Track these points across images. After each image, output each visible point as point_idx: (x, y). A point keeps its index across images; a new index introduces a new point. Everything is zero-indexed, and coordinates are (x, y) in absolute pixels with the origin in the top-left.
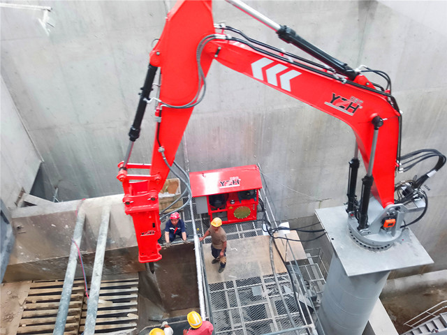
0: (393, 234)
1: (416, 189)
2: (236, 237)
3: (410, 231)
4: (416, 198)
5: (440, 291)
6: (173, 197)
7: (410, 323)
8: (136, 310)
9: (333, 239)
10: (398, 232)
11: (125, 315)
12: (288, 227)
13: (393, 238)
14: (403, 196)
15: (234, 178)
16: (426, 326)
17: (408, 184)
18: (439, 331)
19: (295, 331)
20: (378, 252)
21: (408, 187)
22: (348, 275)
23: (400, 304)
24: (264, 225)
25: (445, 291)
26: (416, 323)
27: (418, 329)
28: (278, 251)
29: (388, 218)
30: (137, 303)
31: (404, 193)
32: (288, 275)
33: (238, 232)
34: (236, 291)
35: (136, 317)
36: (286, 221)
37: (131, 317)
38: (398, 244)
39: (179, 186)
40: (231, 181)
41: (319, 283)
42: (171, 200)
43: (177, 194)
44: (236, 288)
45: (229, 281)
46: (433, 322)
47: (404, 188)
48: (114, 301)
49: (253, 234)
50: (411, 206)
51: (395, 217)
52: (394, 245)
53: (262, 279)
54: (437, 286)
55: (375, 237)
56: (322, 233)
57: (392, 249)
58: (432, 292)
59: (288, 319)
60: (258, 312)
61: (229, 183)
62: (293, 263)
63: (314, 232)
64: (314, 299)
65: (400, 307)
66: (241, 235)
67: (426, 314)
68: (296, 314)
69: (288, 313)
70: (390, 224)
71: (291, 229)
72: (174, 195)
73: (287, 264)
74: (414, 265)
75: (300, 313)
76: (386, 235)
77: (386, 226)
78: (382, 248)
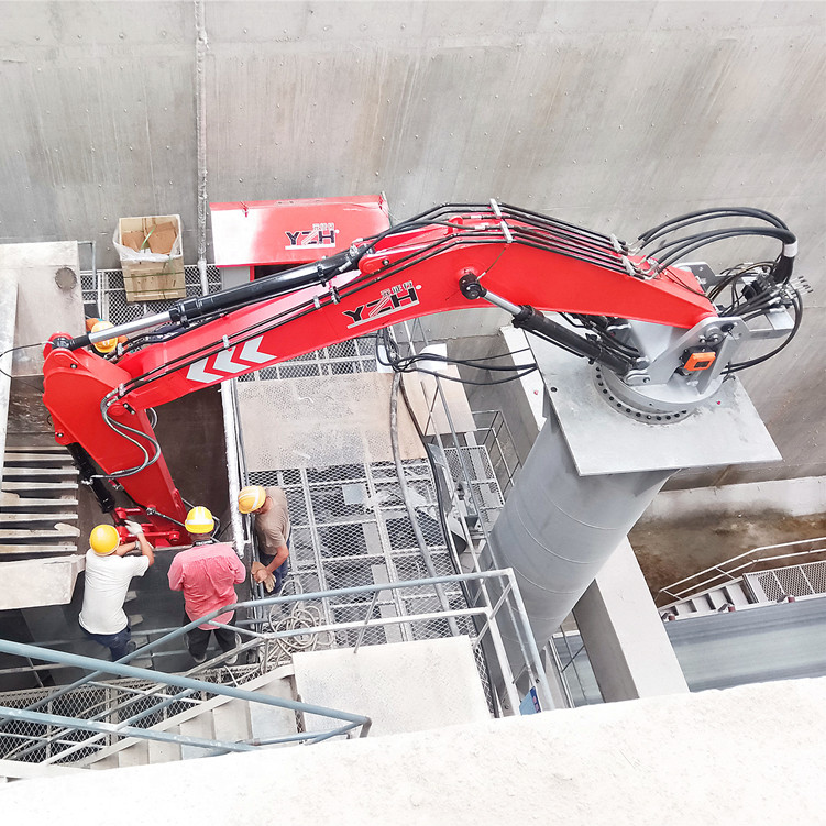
0: (700, 389)
1: (779, 285)
2: (312, 371)
3: (739, 384)
4: (774, 306)
5: (751, 526)
6: (168, 262)
7: (673, 590)
8: (76, 516)
9: (554, 390)
10: (715, 383)
11: (50, 525)
12: (444, 354)
13: (701, 397)
14: (743, 300)
15: (323, 227)
16: (707, 597)
17: (759, 271)
18: (738, 608)
20: (658, 426)
21: (760, 277)
22: (581, 473)
23: (658, 547)
24: (382, 349)
25: (762, 526)
26: (686, 590)
27: (690, 602)
28: (410, 411)
29: (699, 349)
30: (76, 502)
31: (747, 292)
32: (428, 464)
33: (318, 361)
34: (306, 490)
35: (75, 532)
36: (442, 341)
37: (63, 530)
38: (705, 411)
39: (180, 236)
40: (315, 233)
42: (160, 269)
43: (174, 255)
44: (305, 484)
45: (292, 468)
46: (724, 590)
47: (748, 281)
48: (23, 494)
50: (759, 323)
51: (716, 349)
52: (696, 412)
53: (368, 470)
54: (748, 515)
55: (656, 392)
57: (690, 421)
58: (734, 526)
59: (421, 558)
60: (345, 540)
61: (310, 238)
62: (446, 438)
64: (471, 521)
65: (656, 553)
67: (715, 573)
68: (439, 549)
69: (423, 544)
70: (704, 364)
71: (449, 360)
72: (164, 257)
73: (427, 441)
75: (449, 548)
76: (683, 388)
77: (690, 365)
78: (668, 418)
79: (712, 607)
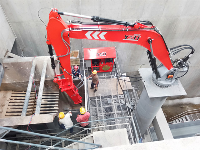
0: (171, 81)
1: (184, 63)
2: (103, 78)
3: (179, 81)
4: (184, 66)
5: (187, 106)
6: (76, 59)
7: (172, 119)
8: (58, 105)
9: (145, 82)
10: (174, 81)
11: (53, 107)
12: (126, 75)
13: (171, 83)
14: (178, 65)
15: (104, 52)
16: (179, 120)
17: (181, 60)
18: (184, 122)
19: (124, 118)
20: (164, 88)
21: (181, 61)
22: (149, 97)
23: (169, 110)
24: (115, 74)
25: (189, 106)
26: (175, 119)
27: (176, 121)
28: (120, 85)
29: (170, 74)
30: (58, 103)
31: (179, 64)
32: (123, 95)
33: (104, 76)
34: (101, 100)
35: (58, 108)
36: (125, 73)
37: (55, 108)
38: (173, 86)
39: (79, 54)
40: (102, 53)
41: (136, 100)
42: (75, 60)
43: (77, 58)
44: (101, 99)
45: (98, 96)
46: (182, 118)
47: (179, 62)
48: (48, 101)
49: (110, 78)
50: (181, 70)
51: (173, 74)
52: (171, 86)
53: (112, 96)
54: (186, 104)
55: (163, 82)
56: (140, 79)
57: (170, 87)
58: (184, 106)
59: (122, 113)
60: (109, 109)
61: (101, 54)
62: (126, 90)
63: (136, 78)
64: (133, 106)
65: (170, 111)
66: (105, 77)
67: (180, 115)
68: (125, 111)
69: (122, 110)
70: (171, 77)
71: (127, 76)
72: (76, 58)
73: (123, 91)
74: (178, 95)
75: (127, 111)
76: (168, 81)
77: (168, 77)
78: (166, 87)
79: (180, 122)
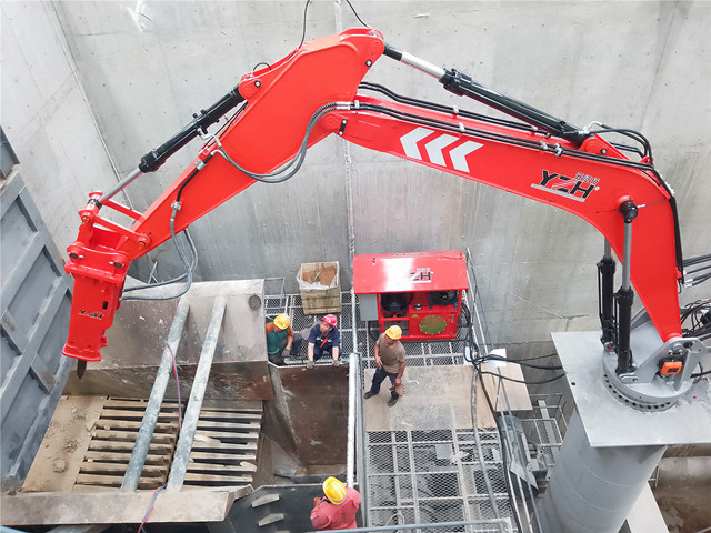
0: (676, 387)
2: (419, 363)
6: (326, 291)
8: (254, 457)
9: (574, 384)
10: (686, 385)
11: (236, 463)
12: (505, 356)
13: (677, 393)
14: (701, 325)
15: (423, 270)
20: (649, 413)
22: (592, 445)
24: (467, 349)
28: (484, 393)
29: (670, 359)
30: (256, 448)
31: (704, 320)
32: (497, 432)
33: (424, 356)
34: (410, 447)
35: (253, 468)
36: (501, 347)
37: (246, 467)
38: (685, 403)
39: (338, 274)
40: (418, 274)
42: (323, 295)
43: (332, 286)
44: (410, 442)
45: (401, 430)
47: (705, 311)
48: (223, 440)
49: (449, 361)
51: (683, 360)
52: (677, 403)
53: (455, 434)
55: (645, 389)
56: (559, 372)
57: (673, 410)
59: (490, 501)
60: (445, 485)
61: (415, 276)
62: (507, 414)
66: (428, 360)
68: (502, 496)
69: (491, 492)
70: (674, 370)
71: (508, 360)
72: (327, 288)
73: (497, 415)
75: (510, 496)
76: (664, 387)
77: (664, 371)
78: (656, 407)
